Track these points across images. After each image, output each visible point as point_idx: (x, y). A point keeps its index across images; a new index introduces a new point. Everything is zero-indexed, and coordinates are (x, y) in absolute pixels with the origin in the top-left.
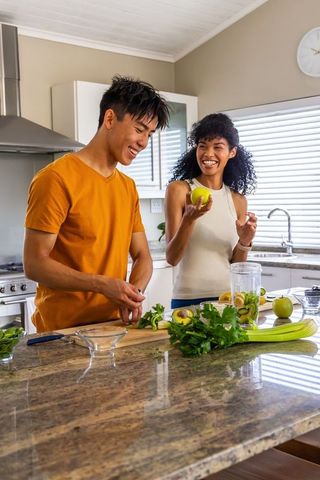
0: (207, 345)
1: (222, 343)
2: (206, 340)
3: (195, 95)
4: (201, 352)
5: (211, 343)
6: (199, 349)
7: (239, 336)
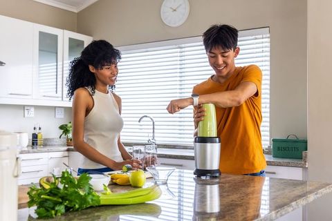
0: (62, 209)
1: (77, 206)
2: (61, 203)
3: (91, 36)
4: (56, 214)
5: (66, 207)
6: (53, 212)
7: (92, 200)
